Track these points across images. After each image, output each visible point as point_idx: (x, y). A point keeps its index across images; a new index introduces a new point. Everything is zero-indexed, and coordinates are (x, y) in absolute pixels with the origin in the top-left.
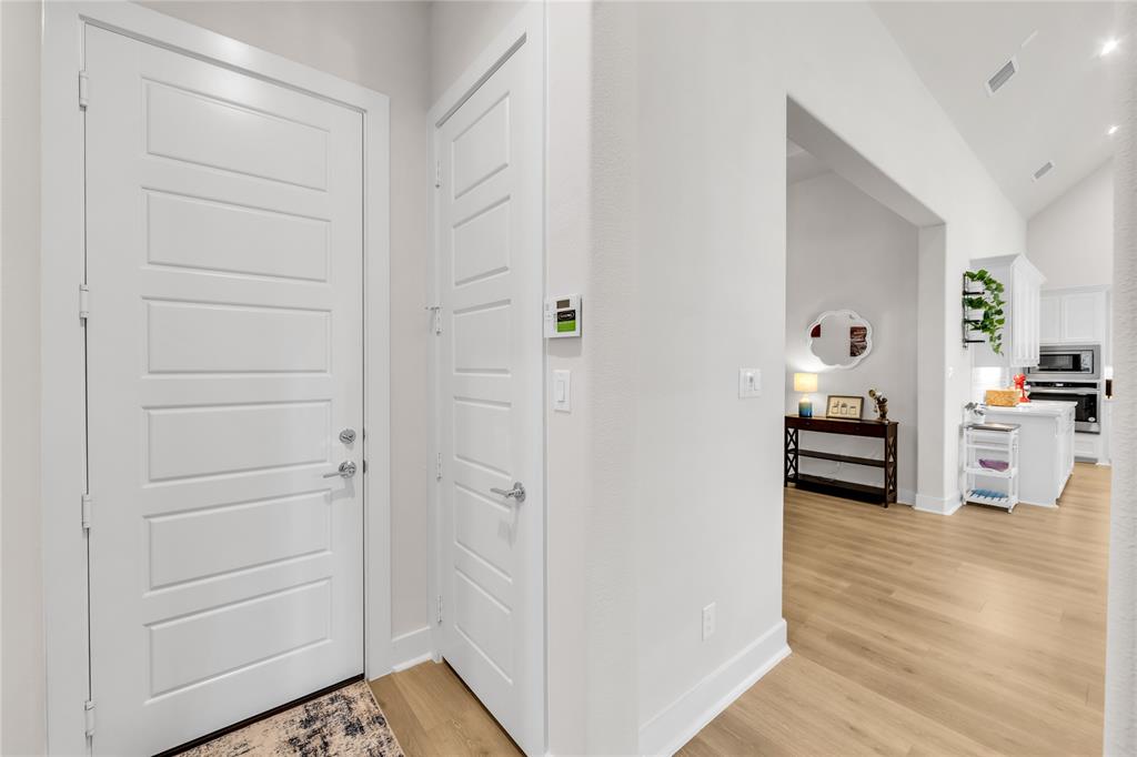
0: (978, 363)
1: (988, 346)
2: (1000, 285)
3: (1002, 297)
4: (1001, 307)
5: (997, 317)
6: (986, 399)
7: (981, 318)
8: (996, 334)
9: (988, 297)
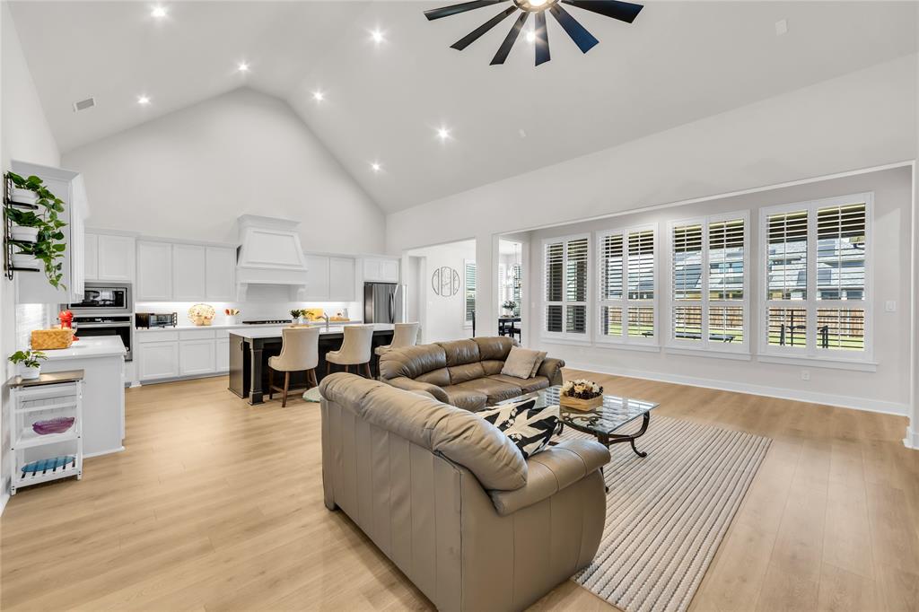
0: (23, 298)
1: (43, 277)
2: (58, 202)
3: (60, 217)
4: (61, 229)
5: (55, 242)
6: (32, 342)
7: (34, 240)
8: (54, 263)
9: (42, 213)
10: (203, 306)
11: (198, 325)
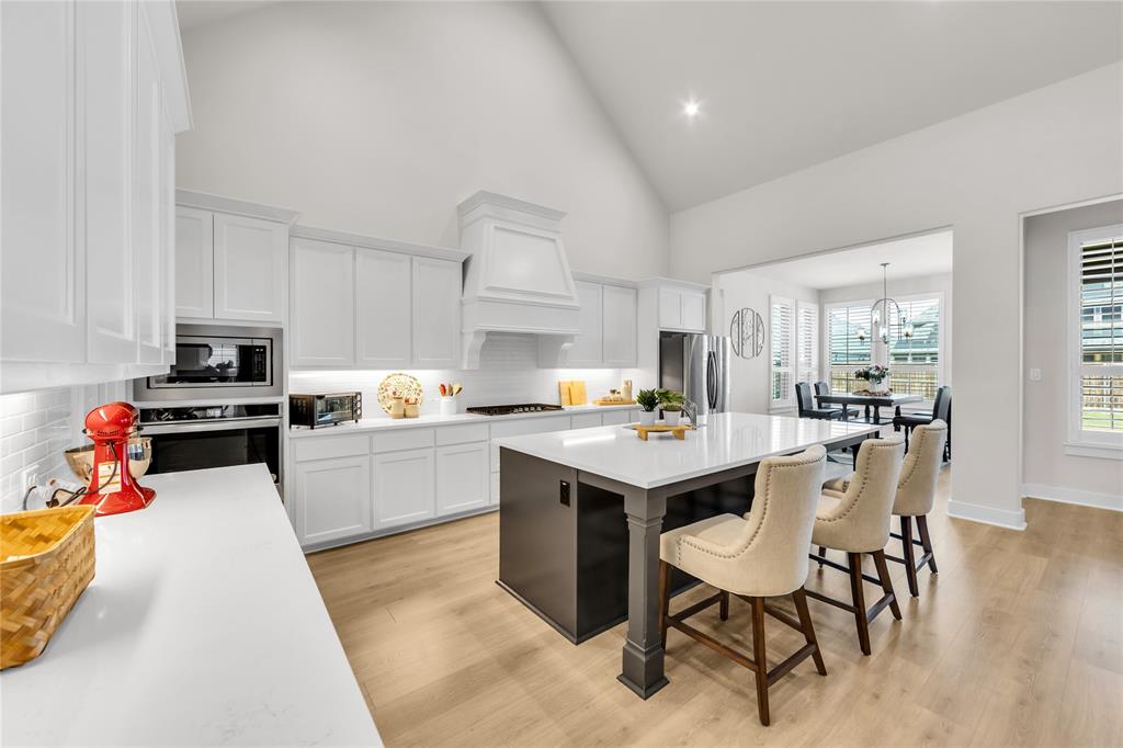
10: (402, 379)
11: (397, 417)
